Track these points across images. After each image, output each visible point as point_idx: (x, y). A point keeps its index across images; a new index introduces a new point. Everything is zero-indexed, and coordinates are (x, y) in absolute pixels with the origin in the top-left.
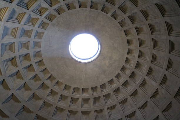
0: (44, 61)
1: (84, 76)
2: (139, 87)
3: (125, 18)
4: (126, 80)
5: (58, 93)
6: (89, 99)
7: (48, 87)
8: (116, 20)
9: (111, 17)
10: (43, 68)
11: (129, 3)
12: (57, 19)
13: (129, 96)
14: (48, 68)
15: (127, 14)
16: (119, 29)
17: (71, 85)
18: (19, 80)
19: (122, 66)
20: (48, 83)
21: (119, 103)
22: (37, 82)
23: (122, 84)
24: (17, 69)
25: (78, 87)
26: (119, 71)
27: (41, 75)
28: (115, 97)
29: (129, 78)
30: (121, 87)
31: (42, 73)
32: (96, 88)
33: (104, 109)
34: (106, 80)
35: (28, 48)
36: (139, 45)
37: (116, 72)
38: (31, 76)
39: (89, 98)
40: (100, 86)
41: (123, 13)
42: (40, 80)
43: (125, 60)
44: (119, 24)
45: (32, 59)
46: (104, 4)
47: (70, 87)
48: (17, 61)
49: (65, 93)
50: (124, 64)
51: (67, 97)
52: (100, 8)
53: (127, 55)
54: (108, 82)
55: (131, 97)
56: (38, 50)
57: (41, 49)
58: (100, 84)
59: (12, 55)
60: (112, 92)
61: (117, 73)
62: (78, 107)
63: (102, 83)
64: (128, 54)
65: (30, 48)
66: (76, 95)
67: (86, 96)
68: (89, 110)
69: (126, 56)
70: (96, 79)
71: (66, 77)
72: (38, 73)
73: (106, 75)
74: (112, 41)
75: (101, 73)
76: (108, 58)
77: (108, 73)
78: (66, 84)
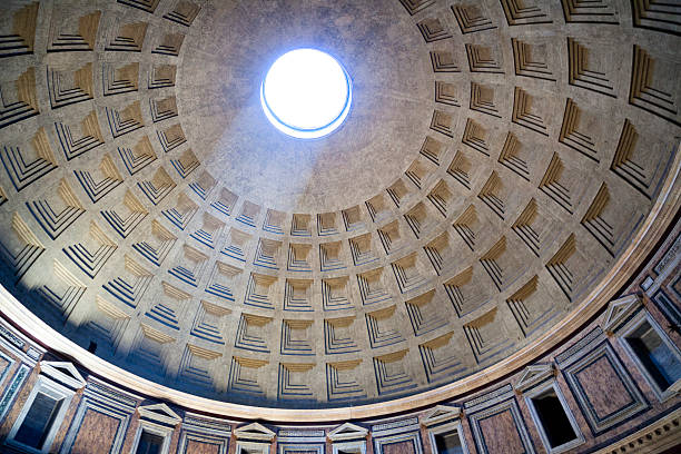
0: (346, 207)
1: (396, 92)
3: (165, 17)
5: (441, 180)
6: (473, 85)
7: (421, 204)
8: (184, 36)
10: (364, 211)
12: (231, 185)
14: (368, 198)
16: (207, 14)
17: (424, 137)
18: (382, 278)
20: (408, 202)
22: (400, 231)
24: (353, 278)
25: (430, 115)
27: (384, 218)
31: (380, 215)
33: (512, 39)
34: (405, 21)
35: (307, 248)
38: (380, 247)
39: (469, 84)
40: (428, 40)
42: (396, 222)
44: (194, 24)
45: (336, 239)
46: (150, 88)
47: (428, 139)
48: (334, 276)
51: (459, 154)
52: (167, 92)
54: (411, 14)
56: (314, 222)
57: (314, 214)
58: (422, 40)
59: (318, 286)
62: (497, 128)
65: (307, 243)
66: (458, 127)
67: (463, 97)
68: (512, 95)
70: (403, 55)
71: (399, 149)
72: (374, 227)
73: (389, 21)
74: (262, 21)
75: (383, 37)
76: (325, 21)
77: (379, 14)
78: (418, 153)
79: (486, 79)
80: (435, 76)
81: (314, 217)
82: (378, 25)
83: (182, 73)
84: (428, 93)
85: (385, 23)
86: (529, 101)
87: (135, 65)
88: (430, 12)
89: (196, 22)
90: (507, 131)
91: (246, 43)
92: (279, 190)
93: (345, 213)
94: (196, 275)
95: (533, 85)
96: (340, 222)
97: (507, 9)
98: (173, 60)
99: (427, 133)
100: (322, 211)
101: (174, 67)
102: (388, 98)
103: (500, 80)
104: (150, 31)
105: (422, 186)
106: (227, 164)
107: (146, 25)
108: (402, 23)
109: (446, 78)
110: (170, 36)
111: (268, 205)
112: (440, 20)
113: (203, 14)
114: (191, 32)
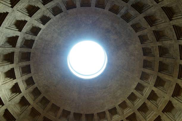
0: (88, 113)
1: (124, 71)
2: (158, 3)
3: (48, 9)
4: (144, 19)
5: (134, 113)
6: (158, 77)
7: (122, 120)
8: (51, 19)
9: (47, 24)
10: (96, 117)
11: (20, 5)
12: (40, 87)
13: (171, 22)
14: (99, 112)
15: (39, 6)
16: (64, 15)
17: (131, 92)
19: (122, 19)
21: (178, 39)
23: (149, 26)
25: (136, 84)
26: (129, 24)
28: (166, 42)
29: (142, 14)
30: (153, 28)
31: (102, 120)
32: (145, 61)
33: (180, 65)
37: (129, 29)
39: (156, 77)
40: (144, 55)
41: (39, 11)
43: (113, 14)
44: (57, 16)
46: (26, 33)
47: (132, 93)
49: (138, 103)
50: (119, 16)
51: (144, 104)
52: (32, 37)
54: (141, 44)
55: (173, 18)
56: (71, 116)
57: (72, 112)
58: (142, 54)
60: (158, 43)
61: (131, 29)
62: (164, 97)
63: (141, 51)
64: (104, 9)
66: (147, 92)
67: (152, 81)
68: (174, 86)
69: (106, 11)
70: (133, 58)
71: (118, 94)
74: (83, 26)
75: (127, 48)
76: (107, 34)
77: (129, 39)
78: (126, 98)
79: (164, 76)
80: (142, 69)
83: (42, 32)
84: (138, 75)
85: (130, 43)
86: (181, 90)
87: (26, 22)
88: (149, 45)
90: (168, 100)
91: (73, 31)
93: (86, 116)
96: (83, 119)
98: (41, 26)
99: (132, 91)
101: (40, 29)
103: (170, 79)
108: (137, 46)
109: (147, 71)
110: (45, 17)
111: (53, 102)
112: (152, 49)
113: (62, 14)
114: (54, 19)
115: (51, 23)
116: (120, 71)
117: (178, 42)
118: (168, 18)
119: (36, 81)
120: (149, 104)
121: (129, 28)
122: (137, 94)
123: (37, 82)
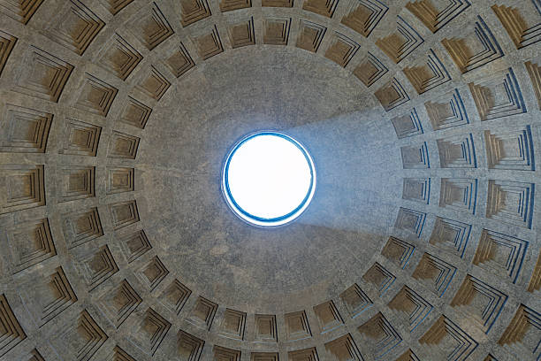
1: (176, 175)
4: (170, 320)
5: (124, 80)
7: (151, 48)
8: (363, 277)
10: (226, 39)
12: (378, 111)
13: (114, 343)
14: (219, 56)
15: (390, 311)
19: (214, 300)
22: (179, 10)
23: (154, 308)
25: (140, 154)
26: (196, 293)
29: (177, 330)
30: (144, 307)
31: (207, 32)
34: (162, 250)
36: (293, 349)
37: (192, 280)
42: (186, 23)
43: (236, 308)
45: (268, 10)
50: (223, 307)
52: (401, 235)
53: (253, 312)
54: (157, 257)
55: (114, 353)
56: (294, 36)
57: (291, 47)
58: (147, 232)
60: (122, 278)
61: (188, 285)
63: (151, 239)
64: (256, 316)
65: (308, 13)
66: (106, 146)
68: (48, 195)
70: (166, 214)
71: (177, 112)
72: (215, 18)
73: (178, 249)
74: (292, 263)
75: (184, 232)
76: (238, 251)
77: (186, 255)
78: (154, 110)
80: (136, 196)
81: (292, 42)
82: (189, 245)
83: (378, 245)
84: (143, 176)
85: (182, 247)
86: (28, 190)
87: (416, 275)
89: (349, 285)
91: (312, 247)
92: (326, 85)
93: (251, 39)
94: (471, 28)
95: (26, 215)
96: (260, 31)
97: (65, 281)
98: (382, 261)
99: (144, 132)
100: (279, 48)
101: (383, 254)
102: (185, 168)
103: (64, 207)
104: (389, 298)
105: (150, 69)
106: (372, 135)
107: (390, 304)
108: (165, 248)
110: (375, 281)
111: (345, 72)
112: (130, 252)
113: (340, 289)
114: (356, 277)
115: (362, 267)
116: (187, 171)
117: (82, 306)
118: (124, 349)
119: (389, 126)
120: (93, 119)
121: (194, 284)
122: (130, 130)
123: (386, 124)
